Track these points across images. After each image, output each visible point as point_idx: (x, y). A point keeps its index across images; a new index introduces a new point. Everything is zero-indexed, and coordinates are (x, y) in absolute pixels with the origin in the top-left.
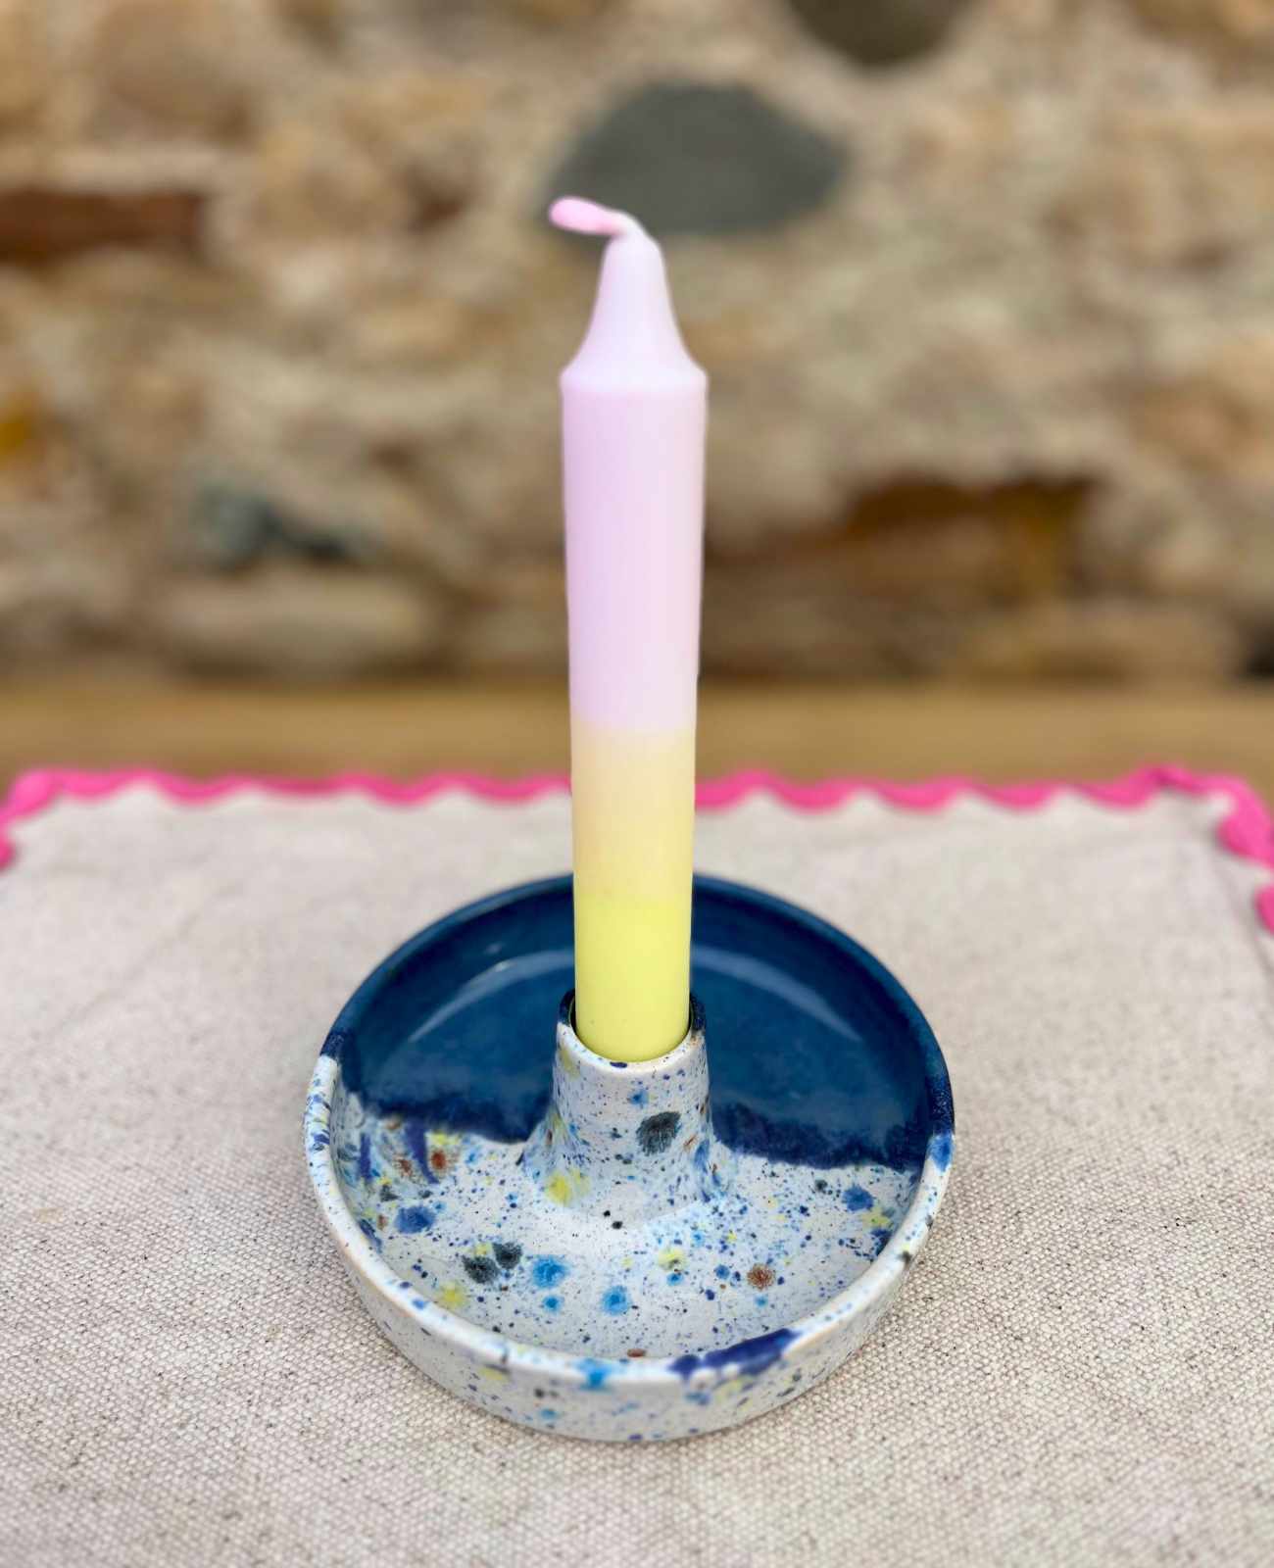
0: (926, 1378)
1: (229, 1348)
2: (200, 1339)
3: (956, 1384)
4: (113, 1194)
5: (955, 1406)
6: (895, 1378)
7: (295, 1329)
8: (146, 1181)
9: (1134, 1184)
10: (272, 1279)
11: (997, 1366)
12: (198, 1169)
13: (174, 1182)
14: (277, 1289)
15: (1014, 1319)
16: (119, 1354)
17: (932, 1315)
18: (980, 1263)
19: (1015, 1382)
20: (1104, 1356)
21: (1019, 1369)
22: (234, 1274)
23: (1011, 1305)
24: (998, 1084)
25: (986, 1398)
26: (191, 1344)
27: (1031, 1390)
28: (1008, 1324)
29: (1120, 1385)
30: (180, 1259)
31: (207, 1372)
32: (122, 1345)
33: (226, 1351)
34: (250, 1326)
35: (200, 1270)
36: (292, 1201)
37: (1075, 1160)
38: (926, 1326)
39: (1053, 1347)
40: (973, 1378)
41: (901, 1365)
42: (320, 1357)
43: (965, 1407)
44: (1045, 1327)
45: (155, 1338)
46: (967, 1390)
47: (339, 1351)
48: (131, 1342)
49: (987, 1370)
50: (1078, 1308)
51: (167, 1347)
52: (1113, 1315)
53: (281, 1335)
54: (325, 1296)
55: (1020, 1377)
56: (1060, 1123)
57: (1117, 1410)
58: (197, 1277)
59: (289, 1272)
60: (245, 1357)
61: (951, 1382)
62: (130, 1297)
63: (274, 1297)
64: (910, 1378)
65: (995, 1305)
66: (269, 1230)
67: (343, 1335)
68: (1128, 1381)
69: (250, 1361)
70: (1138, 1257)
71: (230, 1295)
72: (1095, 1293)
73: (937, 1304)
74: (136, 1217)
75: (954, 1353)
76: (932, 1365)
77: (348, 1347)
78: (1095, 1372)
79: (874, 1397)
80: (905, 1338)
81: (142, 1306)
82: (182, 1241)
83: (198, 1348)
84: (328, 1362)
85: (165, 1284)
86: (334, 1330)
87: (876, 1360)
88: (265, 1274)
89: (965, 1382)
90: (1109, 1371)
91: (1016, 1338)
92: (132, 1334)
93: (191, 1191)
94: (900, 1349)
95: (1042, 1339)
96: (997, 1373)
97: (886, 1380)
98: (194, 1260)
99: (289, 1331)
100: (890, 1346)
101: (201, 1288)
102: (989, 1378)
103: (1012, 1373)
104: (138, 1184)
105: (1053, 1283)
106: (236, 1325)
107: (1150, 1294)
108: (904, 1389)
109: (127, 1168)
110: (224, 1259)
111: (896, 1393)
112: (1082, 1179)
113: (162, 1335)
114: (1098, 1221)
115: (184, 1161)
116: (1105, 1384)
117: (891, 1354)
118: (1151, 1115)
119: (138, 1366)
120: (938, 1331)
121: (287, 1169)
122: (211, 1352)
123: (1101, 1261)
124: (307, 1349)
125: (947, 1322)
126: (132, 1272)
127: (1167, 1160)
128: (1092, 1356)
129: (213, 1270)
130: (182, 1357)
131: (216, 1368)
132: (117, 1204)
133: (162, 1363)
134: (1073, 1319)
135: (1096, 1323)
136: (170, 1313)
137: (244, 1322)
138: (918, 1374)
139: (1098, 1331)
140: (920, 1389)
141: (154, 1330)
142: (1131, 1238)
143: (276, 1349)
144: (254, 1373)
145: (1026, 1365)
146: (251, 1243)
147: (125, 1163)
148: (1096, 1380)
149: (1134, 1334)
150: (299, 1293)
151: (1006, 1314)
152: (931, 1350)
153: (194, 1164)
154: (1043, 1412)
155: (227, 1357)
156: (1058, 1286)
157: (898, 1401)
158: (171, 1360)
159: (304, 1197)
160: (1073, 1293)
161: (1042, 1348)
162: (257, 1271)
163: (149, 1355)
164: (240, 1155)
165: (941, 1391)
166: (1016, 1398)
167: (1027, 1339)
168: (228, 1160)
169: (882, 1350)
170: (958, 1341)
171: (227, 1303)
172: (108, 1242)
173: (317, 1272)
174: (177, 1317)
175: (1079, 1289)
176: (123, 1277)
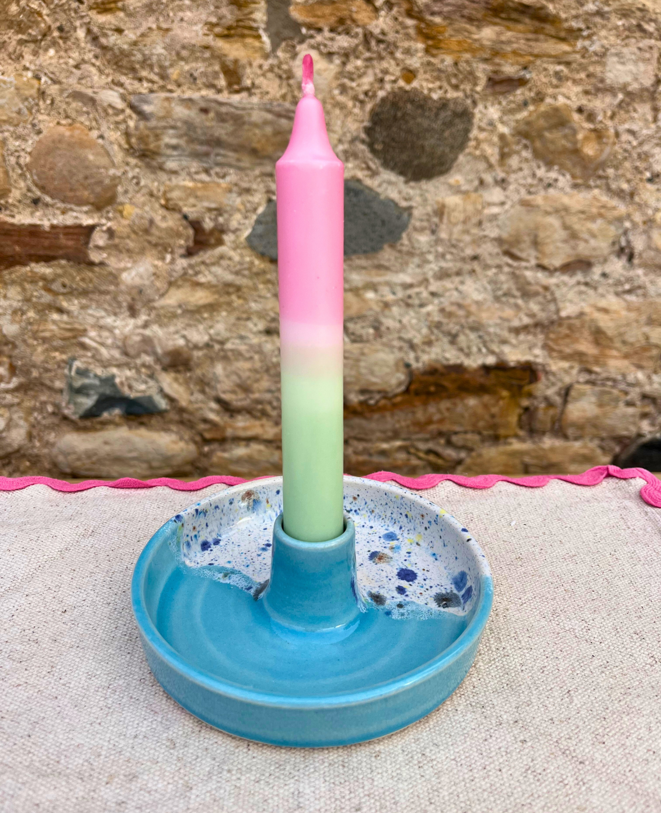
0: (529, 789)
1: (82, 788)
2: (64, 783)
3: (548, 792)
4: (10, 700)
5: (549, 805)
6: (509, 790)
7: (125, 776)
8: (31, 692)
9: (634, 674)
10: (111, 746)
11: (572, 779)
12: (64, 685)
13: (48, 692)
14: (113, 752)
15: (578, 751)
16: (11, 792)
17: (527, 751)
18: (552, 719)
19: (583, 788)
20: (634, 770)
21: (585, 781)
22: (86, 744)
23: (574, 743)
24: (543, 622)
25: (567, 799)
26: (58, 786)
27: (594, 792)
28: (574, 754)
29: (647, 786)
30: (51, 736)
31: (68, 803)
32: (13, 787)
33: (80, 790)
34: (96, 775)
35: (64, 742)
36: (124, 700)
37: (596, 662)
38: (524, 758)
39: (604, 766)
40: (558, 787)
41: (512, 782)
42: (142, 792)
43: (556, 805)
44: (597, 755)
45: (34, 783)
46: (555, 795)
47: (154, 788)
48: (19, 785)
49: (566, 782)
50: (614, 743)
51: (42, 788)
52: (635, 746)
53: (116, 780)
54: (144, 755)
55: (587, 785)
56: (584, 644)
57: (647, 801)
58: (63, 747)
59: (121, 742)
60: (92, 794)
61: (545, 791)
62: (19, 759)
63: (112, 757)
64: (519, 789)
65: (565, 743)
66: (109, 718)
67: (157, 778)
68: (651, 783)
69: (96, 796)
70: (644, 713)
71: (83, 757)
72: (623, 733)
73: (529, 744)
74: (24, 713)
75: (544, 773)
76: (532, 781)
77: (160, 785)
78: (630, 779)
79: (498, 802)
80: (512, 765)
81: (27, 764)
82: (53, 726)
83: (62, 788)
84: (147, 795)
85: (42, 751)
86: (151, 776)
87: (496, 780)
88: (106, 744)
89: (554, 790)
90: (639, 778)
91: (581, 763)
92: (20, 780)
93: (59, 697)
94: (510, 772)
95: (596, 762)
96: (572, 784)
97: (505, 792)
98: (61, 736)
99: (122, 777)
100: (504, 770)
101: (65, 753)
102: (568, 787)
103: (581, 783)
104: (26, 694)
105: (597, 729)
106: (87, 774)
107: (654, 732)
108: (516, 796)
109: (19, 685)
110: (80, 736)
111: (512, 799)
112: (603, 672)
113: (40, 780)
114: (617, 694)
115: (55, 680)
116: (638, 786)
117: (505, 776)
118: (635, 637)
119: (23, 800)
120: (533, 760)
121: (121, 682)
122: (71, 790)
123: (623, 716)
124: (133, 788)
125: (537, 754)
126: (20, 744)
127: (650, 661)
128: (627, 770)
129: (73, 742)
130: (52, 794)
131: (74, 800)
132: (12, 706)
133: (39, 798)
134: (613, 749)
135: (627, 751)
136: (45, 768)
137: (92, 773)
138: (524, 787)
139: (628, 756)
140: (526, 795)
141: (35, 778)
142: (638, 702)
143: (113, 788)
144: (99, 803)
145: (589, 778)
146: (97, 726)
147: (18, 682)
148: (632, 784)
149: (649, 756)
150: (128, 754)
151: (572, 749)
152: (529, 772)
153: (61, 681)
154: (603, 804)
155: (81, 794)
156: (600, 731)
157: (513, 804)
158: (45, 795)
159: (131, 698)
160: (610, 734)
161: (597, 767)
162: (101, 742)
163: (31, 793)
164: (90, 676)
165: (539, 796)
166: (586, 798)
167: (587, 763)
168: (84, 678)
169: (499, 773)
170: (546, 765)
171: (81, 762)
172: (6, 727)
173: (140, 741)
174: (49, 771)
175: (613, 732)
176: (15, 747)
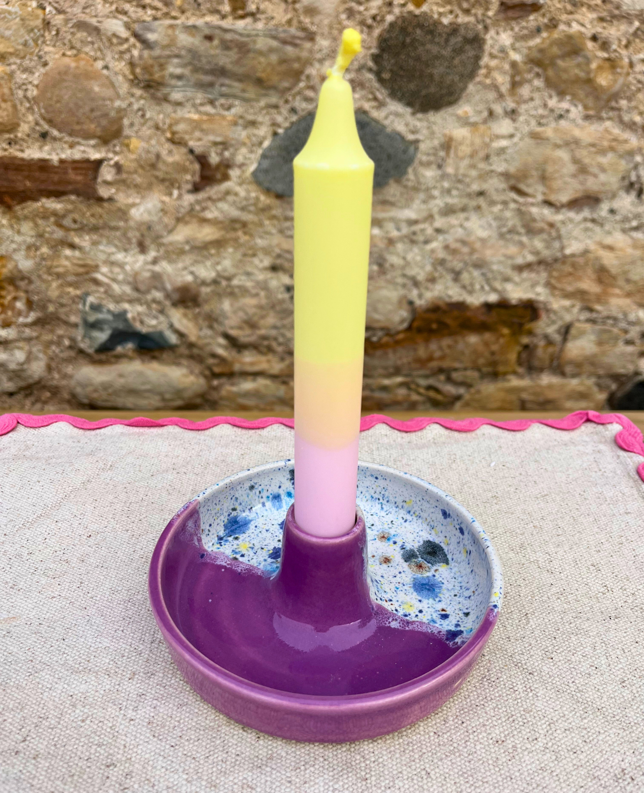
0: (483, 693)
1: (109, 683)
2: (93, 678)
3: (500, 696)
4: (46, 609)
5: (500, 706)
7: (145, 674)
8: (64, 603)
9: (586, 601)
10: (132, 649)
11: (521, 687)
12: (92, 598)
13: (79, 603)
14: (134, 654)
15: (528, 665)
16: (49, 686)
18: (508, 638)
19: (531, 694)
20: (577, 681)
21: (532, 688)
22: (111, 647)
23: (526, 658)
25: (516, 702)
26: (89, 680)
27: (540, 698)
28: (525, 667)
29: (587, 695)
30: (83, 640)
31: (97, 694)
32: (51, 681)
33: (107, 684)
34: (120, 672)
35: (93, 645)
37: (555, 590)
39: (550, 677)
40: (509, 693)
42: (158, 687)
43: (505, 707)
44: (545, 668)
45: (68, 678)
46: (506, 699)
47: (168, 684)
48: (56, 680)
49: (516, 688)
50: (562, 659)
51: (75, 682)
52: (580, 662)
53: (137, 676)
54: (160, 657)
55: (533, 692)
57: (586, 708)
58: (92, 649)
59: (141, 646)
60: (117, 687)
61: (497, 695)
62: (55, 659)
63: (133, 658)
64: (475, 693)
65: (518, 658)
66: (130, 626)
67: (170, 676)
68: (591, 693)
69: (120, 689)
70: (591, 634)
71: (110, 657)
72: (570, 651)
74: (59, 621)
75: (498, 681)
76: (486, 687)
77: (173, 682)
78: (573, 689)
79: (457, 702)
81: (62, 663)
82: (83, 631)
83: (92, 683)
84: (162, 689)
85: (74, 652)
86: (166, 674)
88: (128, 647)
89: (504, 695)
90: (580, 688)
91: (530, 674)
92: (57, 676)
93: (88, 608)
95: (544, 674)
96: (521, 690)
97: (462, 694)
98: (90, 640)
99: (141, 674)
101: (94, 654)
102: (517, 692)
103: (529, 690)
104: (60, 605)
105: (547, 647)
106: (113, 671)
107: (599, 651)
108: (472, 698)
109: (54, 597)
110: (106, 640)
111: (468, 700)
112: (558, 598)
113: (73, 676)
114: (569, 617)
115: (84, 594)
116: (579, 695)
119: (59, 692)
120: (489, 671)
122: (99, 684)
123: (572, 636)
124: (151, 683)
125: (493, 666)
126: (56, 647)
127: (602, 590)
128: (571, 682)
129: (100, 645)
130: (83, 687)
131: (102, 692)
132: (48, 614)
133: (73, 690)
134: (559, 664)
135: (572, 666)
136: (77, 666)
137: (117, 670)
138: (479, 691)
139: (573, 670)
140: (481, 698)
141: (68, 674)
142: (587, 625)
143: (134, 683)
144: (123, 695)
145: (535, 686)
146: (120, 632)
147: (53, 595)
148: (574, 693)
149: (591, 671)
150: (146, 656)
151: (523, 662)
152: (485, 680)
153: (89, 595)
154: (546, 708)
155: (108, 687)
156: (550, 648)
157: (469, 704)
158: (77, 688)
160: (559, 651)
161: (544, 678)
162: (124, 645)
163: (66, 686)
165: (492, 699)
166: (532, 702)
167: (536, 674)
168: (108, 593)
170: (499, 675)
171: (108, 661)
172: (43, 632)
173: (156, 646)
174: (81, 668)
175: (561, 649)
176: (51, 649)
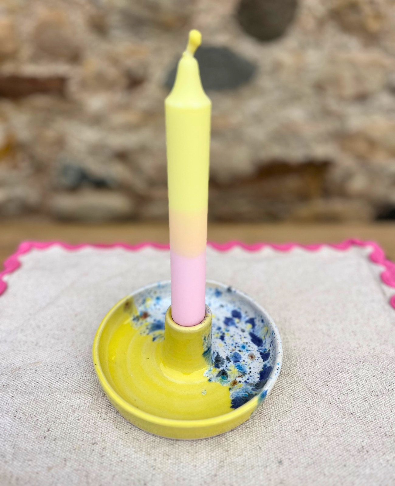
0: (290, 404)
1: (91, 399)
2: (83, 396)
4: (55, 358)
5: (299, 412)
6: (282, 404)
8: (64, 354)
9: (348, 352)
11: (310, 401)
12: (79, 351)
13: (72, 354)
15: (315, 389)
16: (60, 401)
17: (292, 387)
18: (305, 374)
19: (315, 405)
20: (340, 398)
21: (317, 402)
23: (314, 385)
24: (308, 326)
25: (308, 409)
26: (80, 397)
27: (320, 407)
28: (313, 390)
29: (345, 406)
30: (76, 375)
31: (85, 405)
32: (60, 398)
35: (82, 378)
37: (331, 346)
38: (290, 391)
39: (326, 396)
40: (304, 404)
41: (283, 401)
43: (302, 412)
44: (323, 391)
45: (70, 396)
46: (302, 407)
48: (63, 397)
49: (308, 402)
50: (333, 385)
51: (73, 398)
52: (343, 387)
55: (317, 404)
56: (326, 336)
57: (344, 412)
58: (81, 380)
60: (96, 401)
61: (298, 405)
62: (62, 385)
64: (286, 404)
65: (309, 385)
68: (348, 405)
70: (349, 372)
72: (337, 381)
73: (293, 385)
74: (62, 364)
75: (298, 398)
76: (292, 401)
78: (338, 402)
79: (276, 409)
80: (284, 394)
81: (66, 388)
82: (76, 370)
83: (82, 399)
85: (72, 382)
89: (302, 405)
90: (342, 402)
91: (316, 394)
92: (63, 395)
93: (78, 357)
94: (283, 397)
95: (323, 394)
96: (310, 403)
97: (279, 405)
98: (80, 375)
100: (280, 396)
101: (83, 383)
102: (308, 404)
103: (315, 403)
104: (62, 355)
106: (93, 393)
107: (353, 381)
109: (59, 351)
110: (88, 375)
111: (282, 408)
112: (333, 351)
113: (72, 395)
114: (338, 362)
115: (75, 349)
116: (341, 405)
117: (280, 398)
118: (352, 334)
119: (65, 404)
120: (294, 392)
122: (86, 400)
123: (339, 373)
125: (296, 389)
126: (62, 379)
127: (357, 346)
128: (337, 398)
129: (85, 378)
130: (78, 401)
131: (88, 404)
132: (56, 360)
133: (72, 403)
134: (331, 388)
135: (338, 389)
136: (74, 389)
138: (288, 403)
139: (339, 391)
140: (289, 407)
141: (70, 394)
142: (347, 366)
144: (99, 405)
145: (318, 400)
147: (58, 349)
148: (338, 404)
149: (348, 392)
151: (312, 387)
152: (291, 397)
153: (78, 349)
154: (324, 413)
155: (91, 401)
156: (327, 379)
157: (283, 410)
158: (75, 402)
160: (331, 381)
161: (323, 396)
163: (68, 401)
165: (295, 408)
166: (316, 409)
167: (319, 394)
170: (299, 394)
171: (90, 387)
172: (54, 370)
174: (76, 391)
175: (333, 380)
176: (59, 380)
